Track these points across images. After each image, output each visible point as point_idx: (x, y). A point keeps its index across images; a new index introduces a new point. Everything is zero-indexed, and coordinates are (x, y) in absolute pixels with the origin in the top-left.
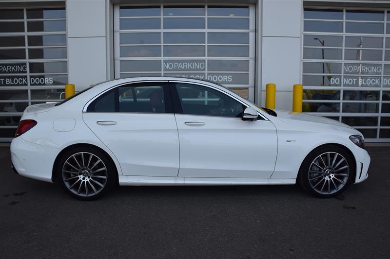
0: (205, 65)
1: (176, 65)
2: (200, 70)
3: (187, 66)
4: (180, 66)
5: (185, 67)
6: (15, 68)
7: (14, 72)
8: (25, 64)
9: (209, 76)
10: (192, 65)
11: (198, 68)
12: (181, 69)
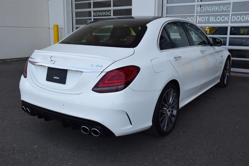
0: (230, 7)
1: (207, 8)
2: (226, 11)
3: (215, 9)
4: (209, 9)
5: (213, 10)
6: (105, 13)
7: (105, 16)
8: (111, 10)
9: (233, 17)
10: (219, 8)
11: (224, 10)
12: (210, 12)
